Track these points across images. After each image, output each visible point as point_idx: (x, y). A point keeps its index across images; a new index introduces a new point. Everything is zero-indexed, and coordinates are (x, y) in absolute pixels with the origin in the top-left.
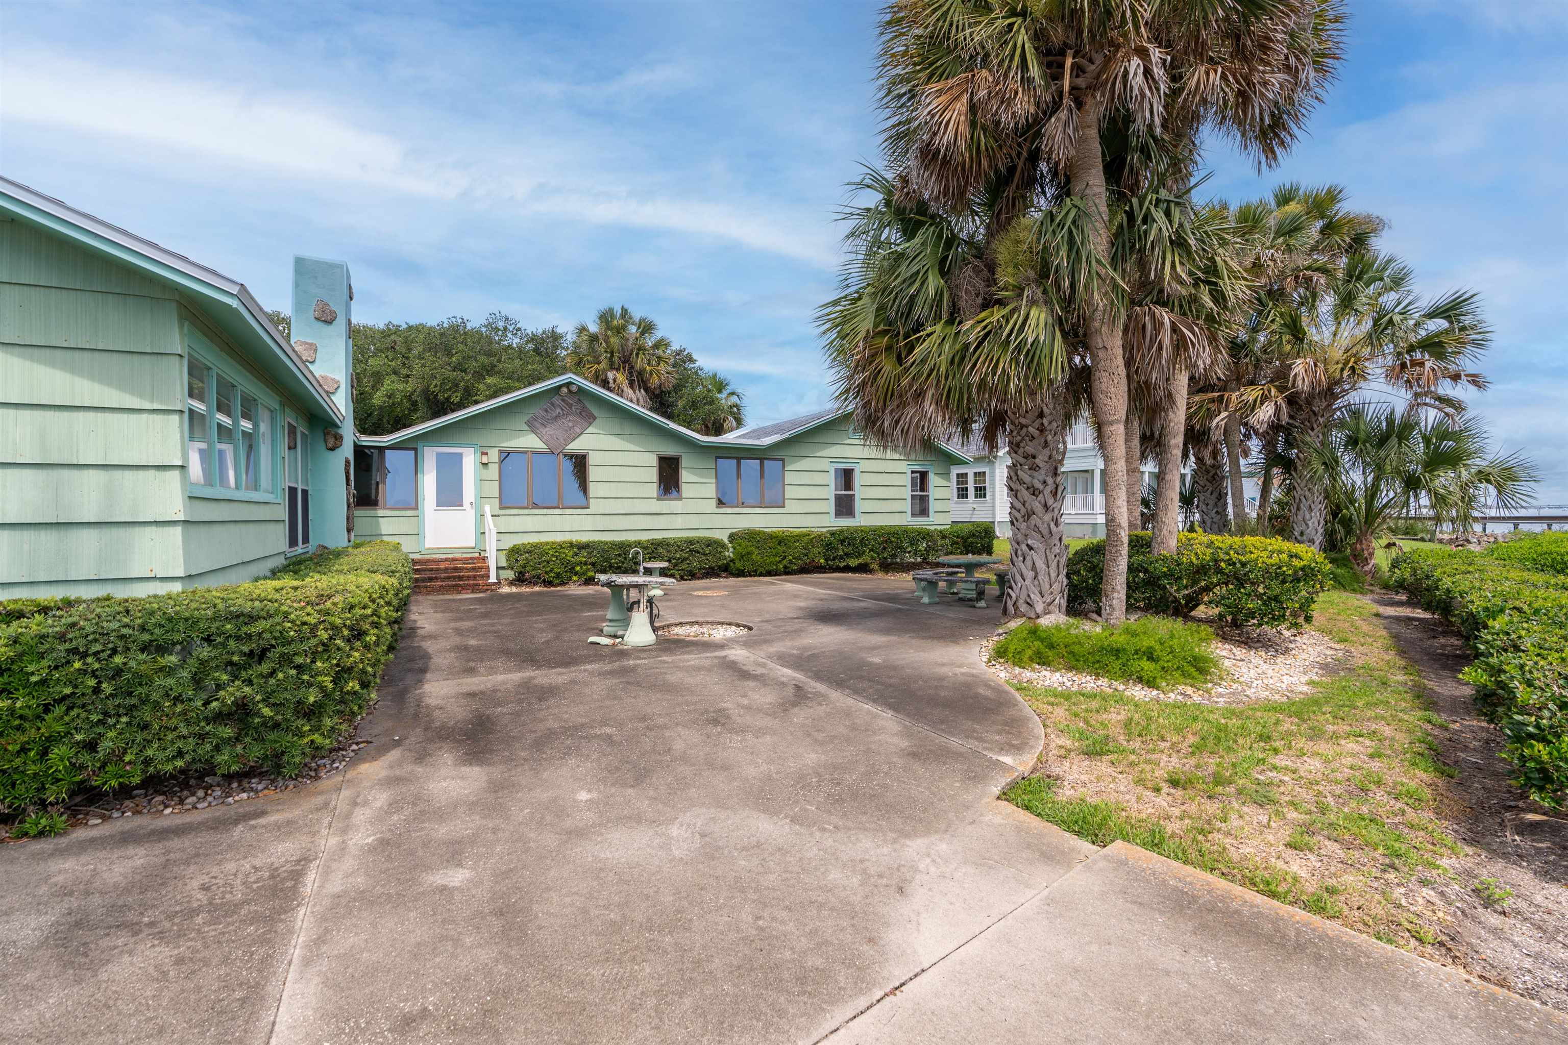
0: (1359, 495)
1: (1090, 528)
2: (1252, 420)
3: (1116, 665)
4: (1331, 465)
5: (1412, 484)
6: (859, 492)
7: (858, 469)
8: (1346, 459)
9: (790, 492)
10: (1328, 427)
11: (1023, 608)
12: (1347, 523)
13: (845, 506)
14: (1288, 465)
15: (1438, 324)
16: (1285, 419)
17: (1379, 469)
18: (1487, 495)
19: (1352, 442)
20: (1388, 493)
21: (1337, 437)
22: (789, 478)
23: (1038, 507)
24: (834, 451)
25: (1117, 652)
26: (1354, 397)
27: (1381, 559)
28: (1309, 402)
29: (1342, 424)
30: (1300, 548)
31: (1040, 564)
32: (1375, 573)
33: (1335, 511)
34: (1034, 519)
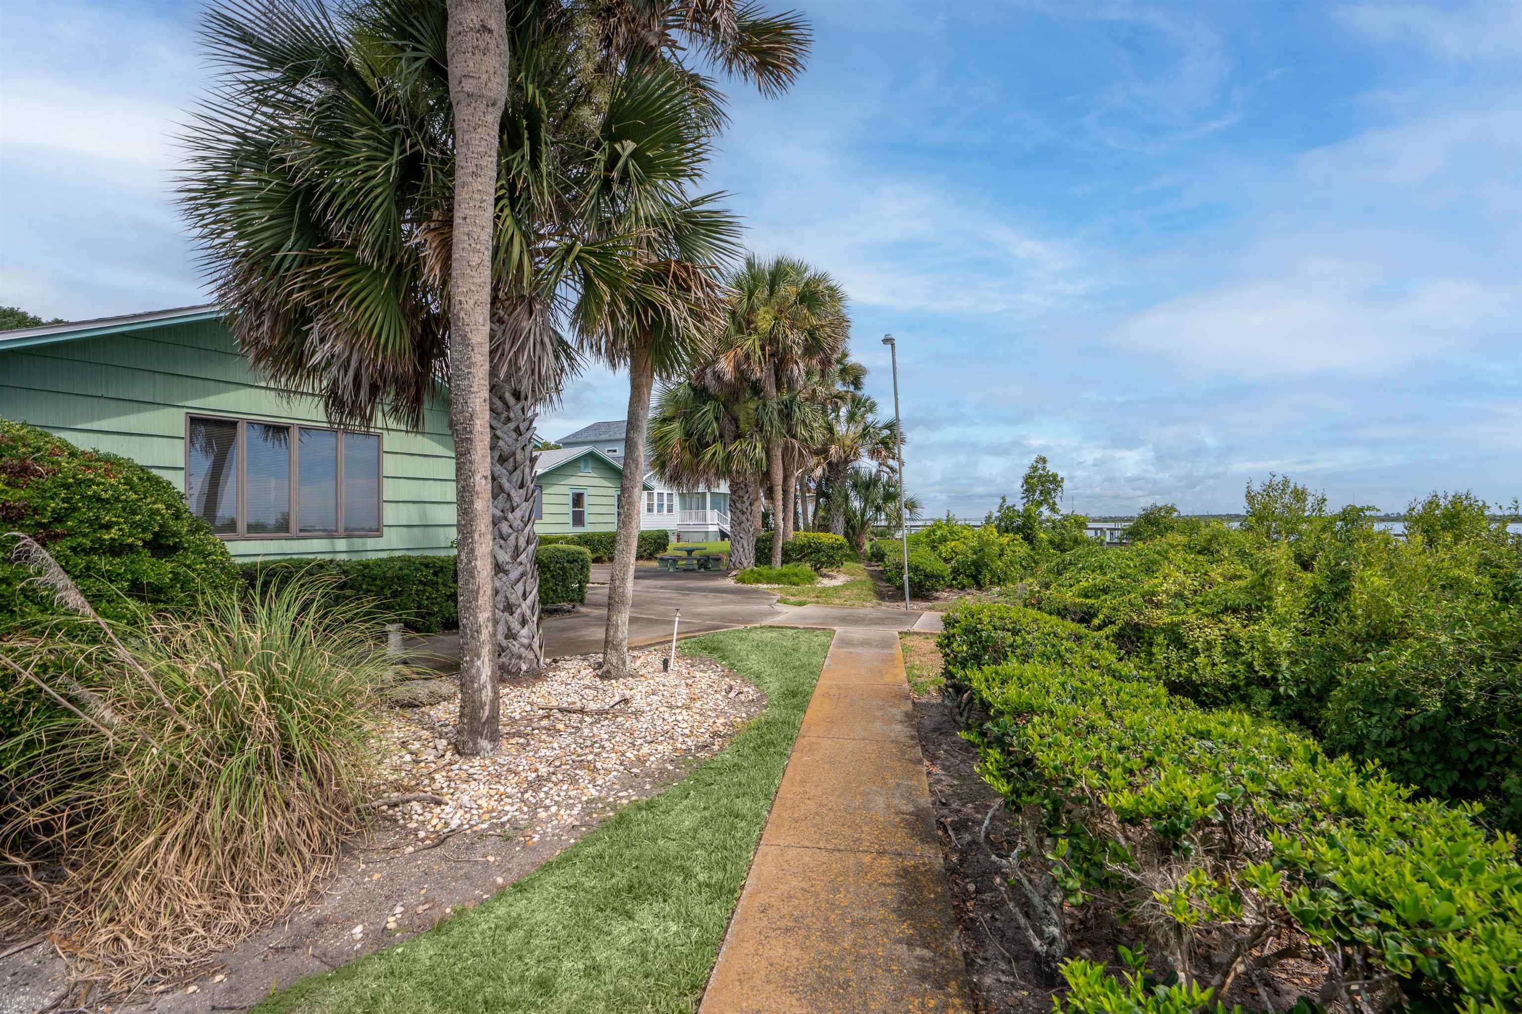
0: (858, 513)
1: (704, 535)
2: (813, 475)
3: (785, 580)
4: (847, 498)
5: (878, 509)
6: (587, 509)
7: (586, 493)
8: (852, 494)
9: (546, 509)
10: (845, 477)
11: (738, 565)
12: (853, 528)
13: (578, 519)
14: (827, 496)
15: (886, 432)
16: (827, 473)
17: (866, 501)
18: (906, 513)
19: (855, 486)
20: (870, 513)
21: (849, 483)
22: (545, 499)
23: (744, 519)
24: (572, 481)
25: (785, 575)
26: (856, 464)
27: (867, 546)
28: (837, 465)
29: (850, 477)
30: (838, 537)
31: (745, 545)
32: (865, 553)
33: (848, 522)
34: (743, 525)
